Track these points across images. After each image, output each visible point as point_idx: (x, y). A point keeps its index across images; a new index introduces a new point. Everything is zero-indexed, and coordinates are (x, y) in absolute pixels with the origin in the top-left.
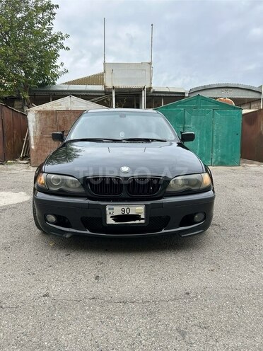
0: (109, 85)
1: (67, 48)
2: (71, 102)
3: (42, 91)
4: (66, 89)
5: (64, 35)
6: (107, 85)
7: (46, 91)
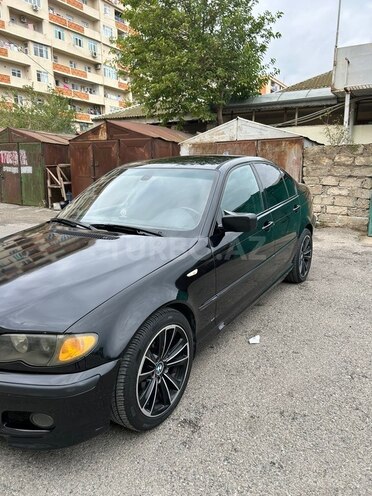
0: (340, 87)
1: (279, 35)
2: (238, 128)
3: (243, 107)
4: (275, 100)
5: (274, 15)
6: (335, 87)
7: (248, 106)
